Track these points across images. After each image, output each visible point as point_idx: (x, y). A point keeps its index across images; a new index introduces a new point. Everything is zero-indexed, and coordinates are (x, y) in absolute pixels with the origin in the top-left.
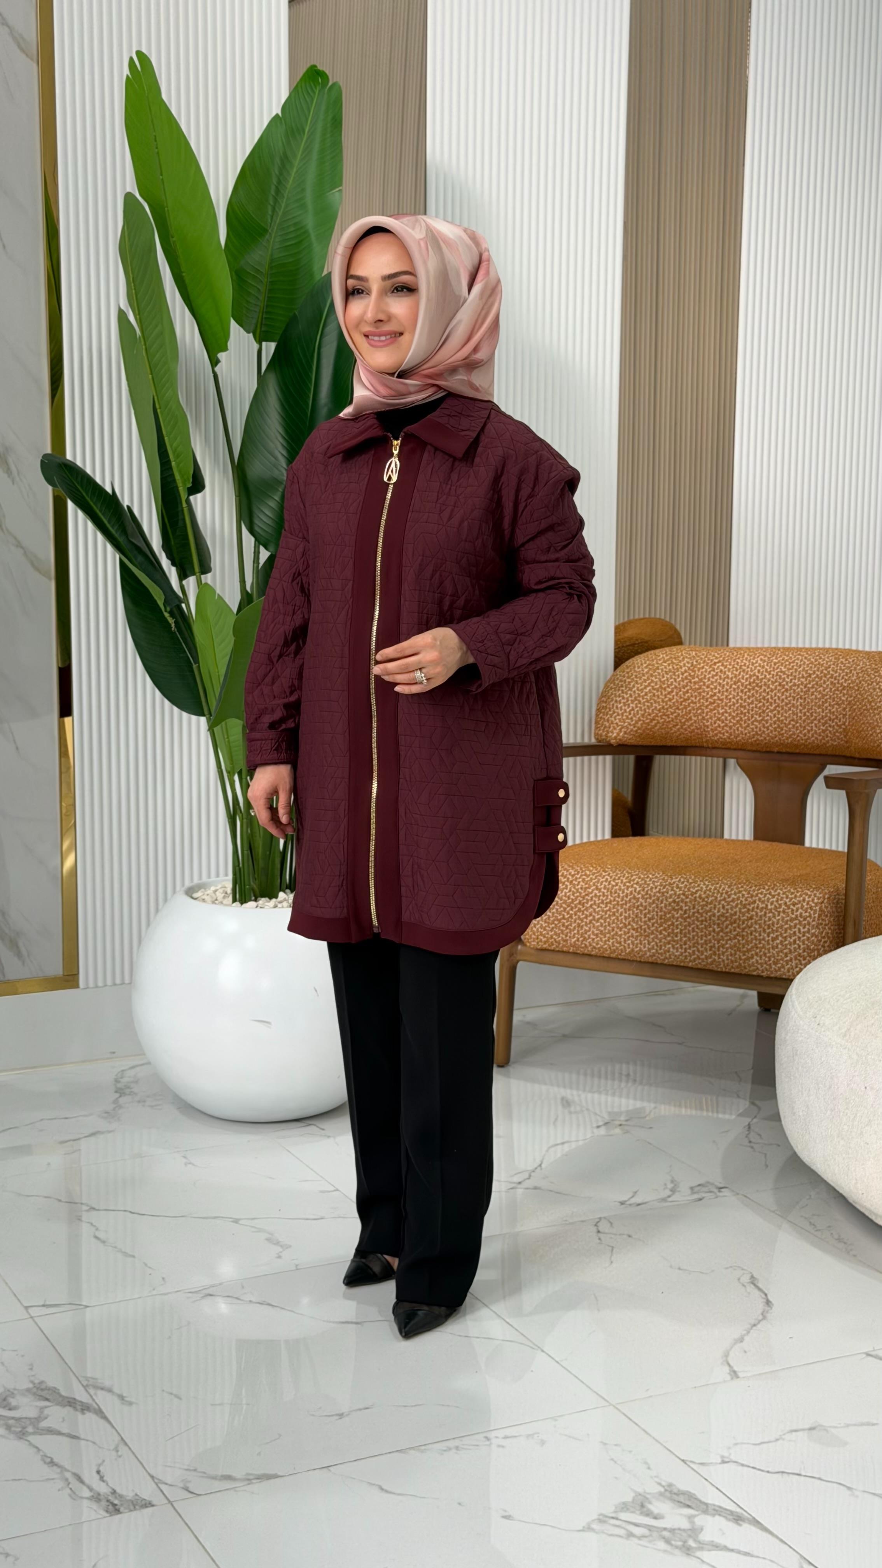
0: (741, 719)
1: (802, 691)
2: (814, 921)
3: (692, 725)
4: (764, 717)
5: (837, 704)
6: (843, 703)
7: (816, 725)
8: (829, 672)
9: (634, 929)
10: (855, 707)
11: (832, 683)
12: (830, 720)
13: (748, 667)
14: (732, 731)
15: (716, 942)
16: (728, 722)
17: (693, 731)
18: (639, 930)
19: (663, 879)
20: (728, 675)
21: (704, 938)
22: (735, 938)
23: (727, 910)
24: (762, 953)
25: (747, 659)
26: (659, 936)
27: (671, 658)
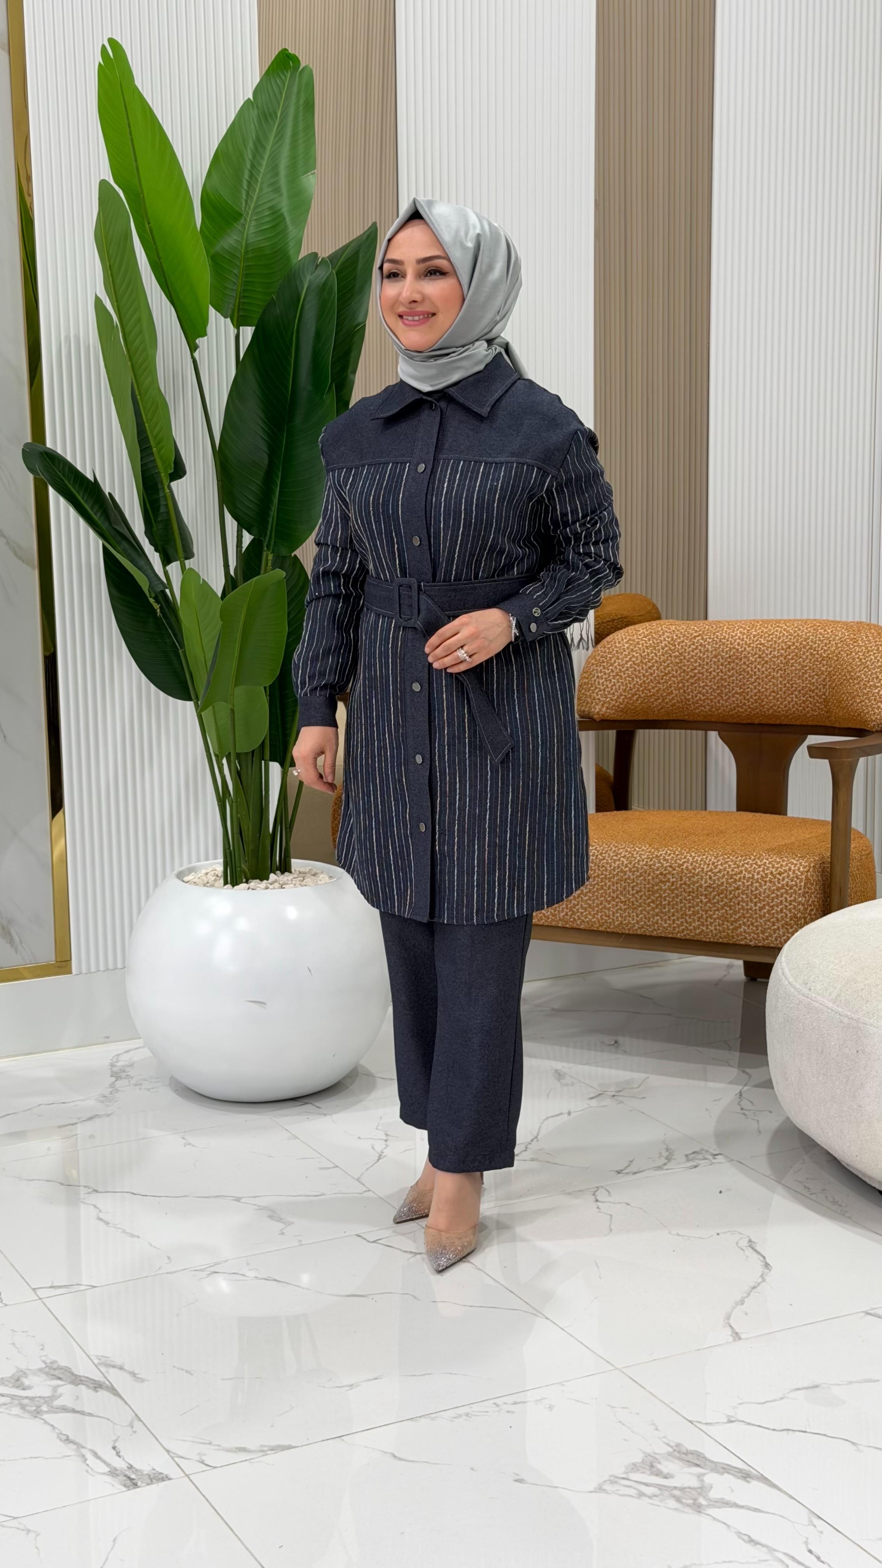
0: (722, 691)
1: (782, 663)
2: (799, 889)
3: (673, 698)
4: (745, 689)
5: (816, 675)
6: (822, 673)
7: (796, 695)
8: (808, 643)
9: (621, 902)
10: (834, 677)
11: (811, 654)
12: (810, 691)
13: (728, 641)
14: (713, 703)
15: (703, 913)
16: (709, 695)
17: (674, 705)
18: (627, 903)
19: (650, 852)
20: (708, 649)
21: (692, 909)
22: (722, 908)
23: (714, 881)
24: (749, 923)
25: (726, 631)
26: (648, 908)
27: (651, 632)
